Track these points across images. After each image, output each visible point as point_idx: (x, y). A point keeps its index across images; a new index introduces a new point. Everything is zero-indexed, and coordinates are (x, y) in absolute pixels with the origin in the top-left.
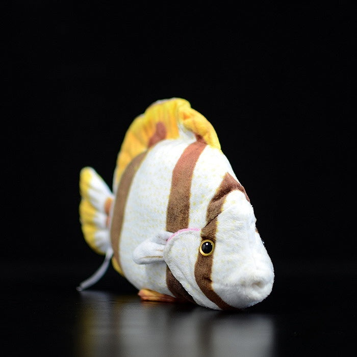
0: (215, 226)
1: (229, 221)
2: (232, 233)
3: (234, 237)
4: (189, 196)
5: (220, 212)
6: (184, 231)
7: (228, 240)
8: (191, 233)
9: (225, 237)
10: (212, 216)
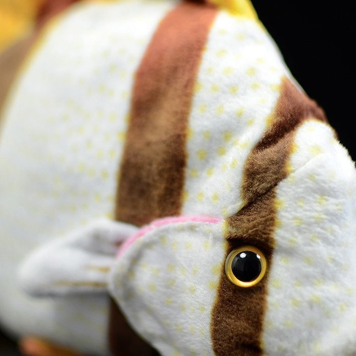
0: (272, 211)
1: (311, 198)
2: (318, 230)
3: (326, 240)
4: (185, 136)
5: (284, 176)
6: (169, 223)
7: (309, 248)
8: (192, 229)
9: (299, 239)
10: (260, 187)
